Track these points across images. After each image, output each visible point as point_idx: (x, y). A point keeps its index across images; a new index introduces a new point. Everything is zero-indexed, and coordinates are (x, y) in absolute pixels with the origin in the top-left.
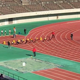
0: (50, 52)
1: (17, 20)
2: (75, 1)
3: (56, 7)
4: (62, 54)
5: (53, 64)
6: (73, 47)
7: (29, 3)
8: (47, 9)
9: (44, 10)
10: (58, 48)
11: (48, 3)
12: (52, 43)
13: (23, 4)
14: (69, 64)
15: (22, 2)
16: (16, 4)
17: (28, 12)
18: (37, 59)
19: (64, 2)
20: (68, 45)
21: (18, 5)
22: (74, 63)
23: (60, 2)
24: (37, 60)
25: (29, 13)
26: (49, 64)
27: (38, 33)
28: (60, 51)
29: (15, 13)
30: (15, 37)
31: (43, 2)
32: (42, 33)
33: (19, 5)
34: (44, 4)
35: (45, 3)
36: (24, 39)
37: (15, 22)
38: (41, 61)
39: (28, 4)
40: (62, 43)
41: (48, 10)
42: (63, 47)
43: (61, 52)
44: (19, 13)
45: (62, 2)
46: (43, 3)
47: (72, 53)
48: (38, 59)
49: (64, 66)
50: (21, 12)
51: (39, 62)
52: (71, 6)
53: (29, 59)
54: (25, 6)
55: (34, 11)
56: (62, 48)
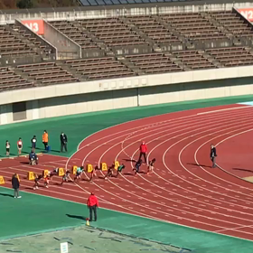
0: (147, 206)
1: (39, 107)
2: (222, 44)
3: (162, 65)
4: (184, 212)
5: (155, 246)
6: (219, 189)
7: (76, 53)
8: (135, 71)
9: (124, 76)
10: (172, 193)
11: (135, 51)
12: (154, 178)
13: (58, 58)
14: (206, 245)
15: (53, 51)
16: (35, 56)
17: (73, 81)
18: (106, 229)
19: (186, 49)
20: (201, 183)
21: (43, 61)
22: (225, 241)
23: (174, 48)
24: (106, 234)
25: (78, 84)
26: (142, 244)
27: (108, 146)
28: (179, 201)
29: (34, 86)
30: (33, 163)
31: (120, 49)
32: (119, 148)
33: (46, 61)
34: (123, 55)
35: (127, 52)
36: (64, 167)
37: (33, 115)
38: (118, 236)
39: (75, 56)
40: (183, 178)
41: (137, 75)
42: (187, 191)
43: (180, 206)
44: (46, 84)
45: (180, 47)
46: (119, 52)
47: (217, 207)
48: (110, 231)
49: (192, 249)
50: (53, 83)
51: (112, 239)
52: (211, 61)
53: (80, 229)
54: (64, 62)
55: (92, 79)
56: (186, 194)
